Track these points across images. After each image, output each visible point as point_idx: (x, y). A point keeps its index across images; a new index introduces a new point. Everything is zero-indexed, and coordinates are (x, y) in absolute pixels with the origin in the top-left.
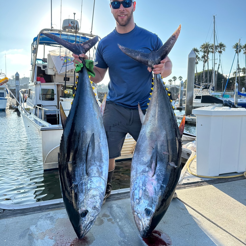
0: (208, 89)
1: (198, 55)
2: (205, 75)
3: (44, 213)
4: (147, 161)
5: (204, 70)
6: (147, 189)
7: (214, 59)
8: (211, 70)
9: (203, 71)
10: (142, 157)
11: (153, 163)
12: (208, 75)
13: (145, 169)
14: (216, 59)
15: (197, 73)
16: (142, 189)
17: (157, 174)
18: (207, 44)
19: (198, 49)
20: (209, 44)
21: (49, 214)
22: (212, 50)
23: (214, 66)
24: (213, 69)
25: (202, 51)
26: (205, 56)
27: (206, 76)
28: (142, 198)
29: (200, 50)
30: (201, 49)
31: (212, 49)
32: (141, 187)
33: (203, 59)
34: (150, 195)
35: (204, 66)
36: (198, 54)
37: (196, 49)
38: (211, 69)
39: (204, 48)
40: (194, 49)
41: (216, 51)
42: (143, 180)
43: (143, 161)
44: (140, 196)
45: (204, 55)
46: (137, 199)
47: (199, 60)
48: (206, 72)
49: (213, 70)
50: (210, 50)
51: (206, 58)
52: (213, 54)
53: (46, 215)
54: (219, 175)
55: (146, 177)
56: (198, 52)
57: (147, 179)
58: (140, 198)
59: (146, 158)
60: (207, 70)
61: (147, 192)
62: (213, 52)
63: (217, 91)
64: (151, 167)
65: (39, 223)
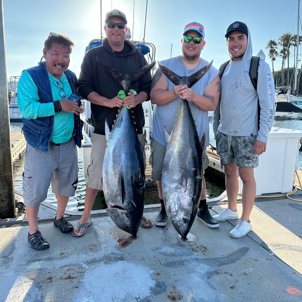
0: (285, 94)
1: (276, 49)
2: (284, 75)
3: (103, 218)
4: (178, 179)
5: (284, 68)
6: (182, 203)
7: (297, 55)
8: (292, 69)
9: (281, 69)
10: (173, 176)
11: (184, 181)
12: (288, 75)
13: (178, 186)
14: (299, 55)
15: (274, 72)
16: (178, 204)
17: (188, 189)
18: (288, 34)
19: (276, 42)
20: (290, 34)
21: (107, 219)
22: (294, 42)
23: (297, 63)
24: (295, 66)
25: (281, 44)
26: (285, 50)
27: (286, 77)
28: (179, 210)
29: (279, 43)
30: (280, 41)
31: (294, 40)
32: (177, 202)
33: (282, 54)
34: (185, 207)
35: (283, 63)
36: (276, 47)
37: (274, 41)
38: (293, 67)
39: (284, 40)
40: (271, 41)
41: (300, 43)
42: (177, 196)
43: (174, 179)
44: (177, 209)
45: (284, 48)
46: (174, 212)
47: (276, 55)
48: (286, 71)
49: (295, 69)
50: (291, 42)
51: (286, 53)
52: (296, 48)
53: (106, 219)
54: (262, 194)
55: (180, 193)
56: (276, 45)
57: (180, 195)
58: (177, 211)
59: (177, 176)
60: (286, 69)
61: (182, 205)
62: (295, 45)
63: (299, 95)
64: (182, 185)
65: (100, 224)
